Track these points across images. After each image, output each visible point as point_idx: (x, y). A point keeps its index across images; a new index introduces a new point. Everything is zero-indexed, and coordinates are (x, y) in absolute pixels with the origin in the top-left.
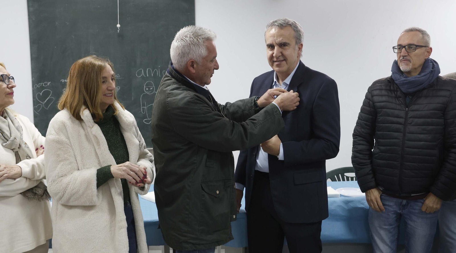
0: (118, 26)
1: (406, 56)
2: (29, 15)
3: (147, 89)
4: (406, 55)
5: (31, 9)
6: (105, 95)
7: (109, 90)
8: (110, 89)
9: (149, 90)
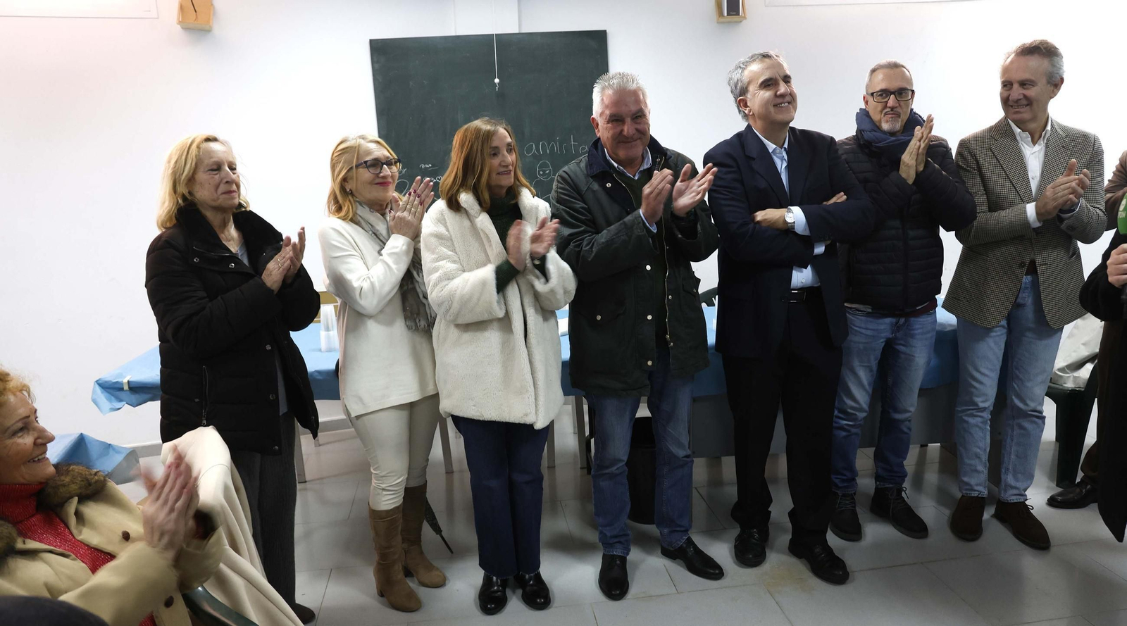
0: (497, 81)
1: (896, 107)
2: (374, 75)
3: (541, 173)
4: (897, 105)
5: (377, 66)
6: (499, 174)
7: (504, 166)
8: (504, 164)
9: (544, 174)
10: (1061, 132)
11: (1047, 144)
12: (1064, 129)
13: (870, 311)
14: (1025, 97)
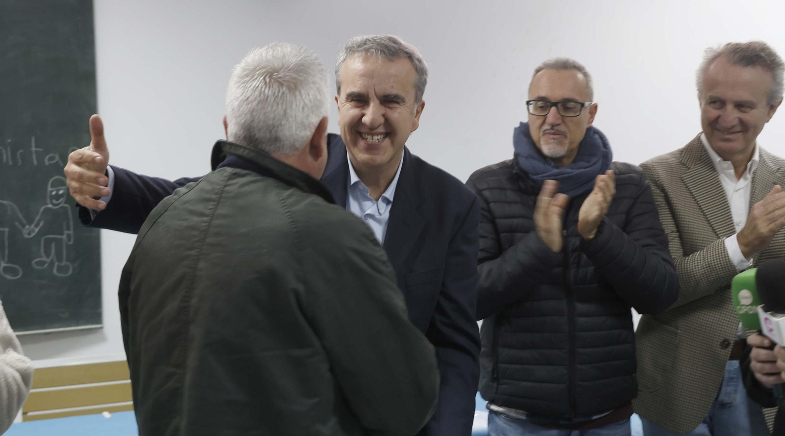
1: (558, 125)
4: (559, 122)
10: (771, 165)
11: (753, 178)
12: (775, 160)
13: (524, 418)
14: (741, 122)
